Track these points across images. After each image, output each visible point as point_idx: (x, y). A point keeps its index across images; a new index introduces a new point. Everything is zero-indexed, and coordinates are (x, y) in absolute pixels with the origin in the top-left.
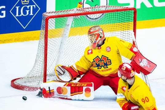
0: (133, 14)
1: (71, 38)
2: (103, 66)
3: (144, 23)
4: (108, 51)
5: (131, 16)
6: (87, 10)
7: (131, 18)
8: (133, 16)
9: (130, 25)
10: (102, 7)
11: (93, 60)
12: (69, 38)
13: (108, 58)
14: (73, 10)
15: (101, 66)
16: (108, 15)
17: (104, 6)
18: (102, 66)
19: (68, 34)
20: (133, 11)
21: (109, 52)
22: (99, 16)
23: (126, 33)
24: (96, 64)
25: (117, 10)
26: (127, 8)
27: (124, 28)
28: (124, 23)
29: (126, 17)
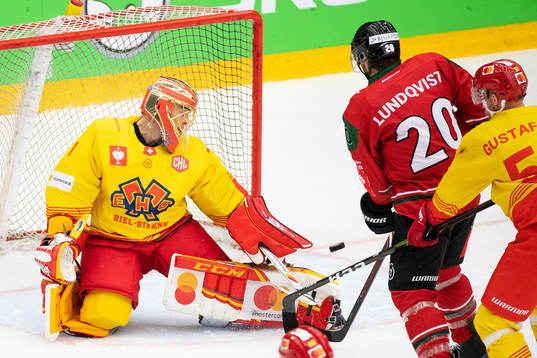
0: (250, 32)
1: (48, 117)
2: (145, 214)
3: (288, 61)
4: (176, 168)
5: (244, 37)
6: (100, 23)
7: (244, 45)
8: (251, 39)
9: (244, 67)
10: (148, 11)
11: (120, 186)
12: (42, 115)
13: (169, 193)
14: (51, 23)
15: (139, 213)
16: (170, 36)
17: (155, 9)
18: (142, 212)
19: (35, 104)
20: (250, 23)
21: (179, 171)
22: (139, 42)
23: (230, 93)
24: (125, 200)
25: (199, 22)
26: (231, 12)
27: (223, 77)
28: (222, 63)
29: (227, 42)
